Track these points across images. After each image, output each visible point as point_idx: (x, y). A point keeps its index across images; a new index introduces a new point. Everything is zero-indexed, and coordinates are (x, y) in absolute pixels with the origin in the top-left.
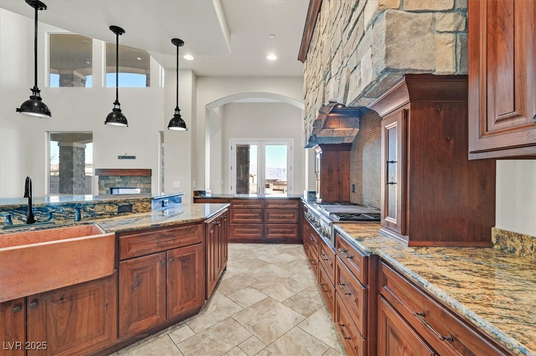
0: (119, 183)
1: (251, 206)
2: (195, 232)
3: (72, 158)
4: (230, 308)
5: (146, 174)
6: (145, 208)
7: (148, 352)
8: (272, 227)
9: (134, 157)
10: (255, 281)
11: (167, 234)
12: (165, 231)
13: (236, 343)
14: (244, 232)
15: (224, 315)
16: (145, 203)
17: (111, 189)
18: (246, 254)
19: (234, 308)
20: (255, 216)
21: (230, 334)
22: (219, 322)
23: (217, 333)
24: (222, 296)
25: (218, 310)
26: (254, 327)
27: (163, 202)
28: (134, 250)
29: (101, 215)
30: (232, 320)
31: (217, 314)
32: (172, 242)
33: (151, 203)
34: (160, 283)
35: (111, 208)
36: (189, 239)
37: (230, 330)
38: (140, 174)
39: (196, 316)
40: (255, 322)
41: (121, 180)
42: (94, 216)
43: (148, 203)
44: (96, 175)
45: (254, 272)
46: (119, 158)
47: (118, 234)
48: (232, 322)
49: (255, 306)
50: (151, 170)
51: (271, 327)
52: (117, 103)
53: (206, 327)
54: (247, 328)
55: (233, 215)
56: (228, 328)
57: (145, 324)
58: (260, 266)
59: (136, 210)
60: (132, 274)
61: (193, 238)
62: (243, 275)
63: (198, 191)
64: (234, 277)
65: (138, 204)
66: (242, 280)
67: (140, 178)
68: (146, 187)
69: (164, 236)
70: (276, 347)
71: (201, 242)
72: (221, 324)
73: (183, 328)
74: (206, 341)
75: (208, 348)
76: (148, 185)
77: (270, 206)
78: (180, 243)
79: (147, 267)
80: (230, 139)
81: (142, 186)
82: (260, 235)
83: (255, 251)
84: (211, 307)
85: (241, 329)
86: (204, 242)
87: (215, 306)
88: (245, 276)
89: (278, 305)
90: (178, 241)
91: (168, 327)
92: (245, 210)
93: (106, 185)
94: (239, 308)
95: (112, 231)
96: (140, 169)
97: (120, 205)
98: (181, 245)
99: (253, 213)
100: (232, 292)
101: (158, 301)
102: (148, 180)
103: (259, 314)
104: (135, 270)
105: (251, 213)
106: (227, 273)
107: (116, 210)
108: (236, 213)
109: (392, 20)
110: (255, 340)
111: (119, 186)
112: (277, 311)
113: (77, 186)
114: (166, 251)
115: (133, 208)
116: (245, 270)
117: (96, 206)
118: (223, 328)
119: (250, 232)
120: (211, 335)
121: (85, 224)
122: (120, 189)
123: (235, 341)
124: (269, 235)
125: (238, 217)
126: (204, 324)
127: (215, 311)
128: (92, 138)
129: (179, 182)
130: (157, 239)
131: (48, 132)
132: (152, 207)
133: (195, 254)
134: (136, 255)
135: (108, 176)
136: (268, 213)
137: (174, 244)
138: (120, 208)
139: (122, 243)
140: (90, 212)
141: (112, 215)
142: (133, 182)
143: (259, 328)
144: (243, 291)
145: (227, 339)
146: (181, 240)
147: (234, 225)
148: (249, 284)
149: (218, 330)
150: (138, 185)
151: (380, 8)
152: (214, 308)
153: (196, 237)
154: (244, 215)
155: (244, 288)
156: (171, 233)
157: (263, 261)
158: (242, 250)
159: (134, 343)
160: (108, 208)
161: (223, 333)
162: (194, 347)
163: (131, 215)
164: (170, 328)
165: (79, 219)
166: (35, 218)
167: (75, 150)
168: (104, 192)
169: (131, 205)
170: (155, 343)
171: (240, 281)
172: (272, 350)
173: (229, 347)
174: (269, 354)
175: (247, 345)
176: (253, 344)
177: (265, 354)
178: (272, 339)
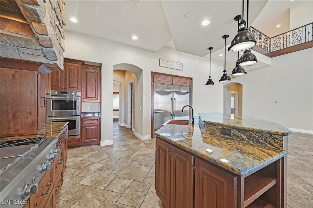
21: (130, 197)
23: (138, 195)
37: (132, 199)
53: (148, 196)
56: (134, 200)
72: (141, 201)
85: (125, 203)
118: (137, 199)
120: (140, 193)
123: (125, 195)
145: (130, 195)
149: (139, 197)
161: (135, 197)
172: (102, 198)
173: (127, 191)
174: (104, 196)
175: (117, 196)
176: (114, 198)
177: (106, 196)
178: (103, 204)
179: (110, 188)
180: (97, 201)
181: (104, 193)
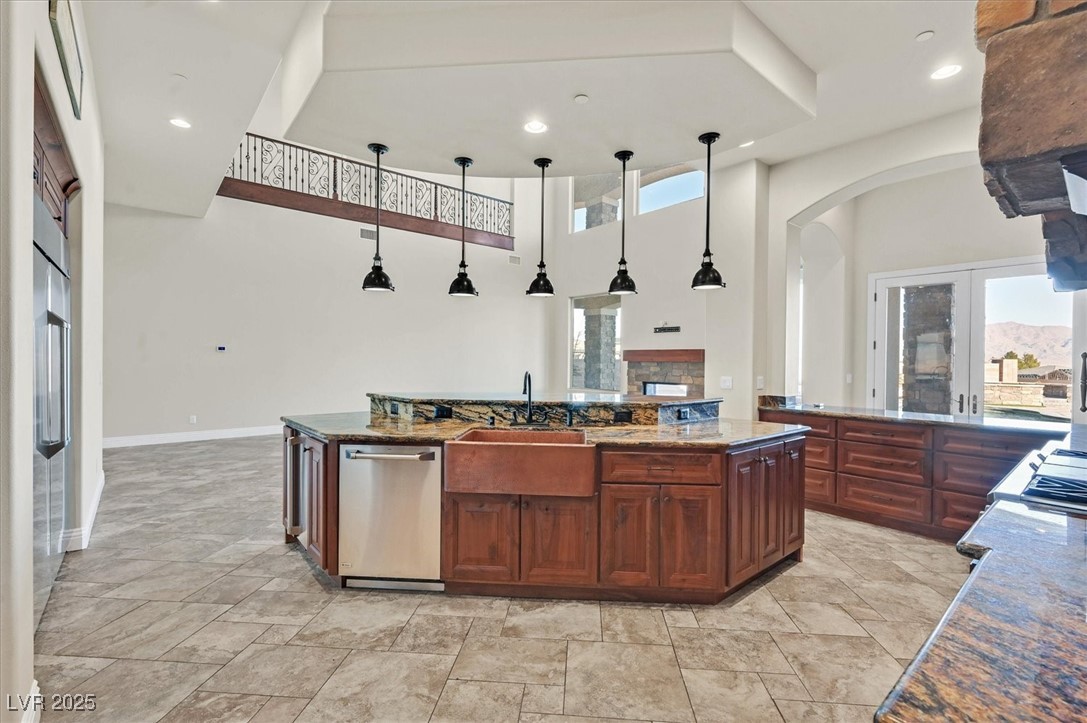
0: (655, 374)
1: (895, 439)
2: (706, 465)
3: (600, 333)
4: (774, 620)
5: (696, 357)
6: (649, 419)
7: (631, 617)
8: (957, 501)
9: (677, 329)
10: (857, 600)
11: (662, 459)
12: (658, 454)
13: (758, 669)
14: (872, 499)
15: (758, 624)
16: (650, 411)
17: (645, 384)
18: (867, 546)
19: (782, 624)
20: (905, 465)
21: (754, 653)
22: (743, 629)
23: (733, 642)
24: (769, 598)
25: (750, 613)
26: (803, 666)
27: (679, 411)
28: (618, 473)
29: (595, 422)
30: (767, 637)
31: (747, 618)
32: (668, 473)
33: (657, 411)
34: (651, 529)
35: (607, 414)
36: (697, 474)
37: (756, 648)
38: (686, 358)
39: (711, 607)
40: (810, 659)
41: (658, 369)
42: (587, 422)
43: (653, 412)
44: (624, 360)
45: (864, 585)
46: (656, 332)
47: (600, 447)
48: (767, 640)
49: (825, 638)
50: (704, 351)
51: (841, 681)
52: (623, 262)
53: (718, 627)
54: (790, 659)
55: (846, 455)
56: (754, 644)
57: (629, 578)
58: (888, 579)
59: (636, 419)
60: (616, 505)
61: (703, 475)
62: (833, 581)
63: (771, 397)
64: (813, 578)
65: (639, 411)
66: (826, 589)
67: (686, 365)
68: (697, 383)
69: (656, 462)
70: (831, 711)
71: (719, 485)
72: (746, 633)
73: (684, 613)
74: (710, 642)
75: (710, 651)
76: (700, 379)
77: (951, 445)
78: (681, 478)
79: (633, 500)
80: (872, 278)
81: (690, 381)
82: (920, 514)
83: (894, 546)
84: (742, 605)
85: (777, 657)
86: (724, 484)
87: (748, 607)
88: (836, 585)
89: (884, 658)
90: (677, 474)
91: (665, 603)
92: (877, 447)
93: (638, 377)
94: (790, 627)
95: (593, 443)
96: (687, 350)
97: (617, 411)
98: (684, 481)
99: (901, 458)
100: (792, 600)
101: (648, 554)
102: (699, 369)
103: (828, 653)
104: (619, 500)
105: (894, 457)
106: (799, 567)
107: (612, 417)
108: (854, 451)
109: (1002, 55)
110: (796, 682)
111: (655, 380)
112: (875, 667)
113: (605, 375)
114: (660, 484)
115: (634, 417)
116: (844, 574)
117: (590, 410)
118: (746, 641)
119: (891, 502)
120: (723, 640)
121: (575, 430)
122: (657, 385)
123: (757, 665)
124: (947, 519)
125: (856, 461)
126: (718, 622)
127: (744, 613)
128: (620, 301)
129: (730, 378)
130: (648, 463)
131: (571, 298)
132: (659, 418)
133: (706, 500)
134: (619, 480)
135: (639, 362)
136: (946, 464)
137: (673, 477)
138: (617, 414)
139: (604, 460)
140: (584, 417)
141: (607, 423)
142: (676, 372)
143: (814, 671)
144: (816, 606)
145: (746, 657)
146: (684, 474)
147: (849, 479)
148: (840, 600)
149: (737, 639)
150: (683, 378)
151: (980, 35)
152: (746, 608)
153: (708, 474)
154: (875, 458)
155: (822, 604)
156: (667, 459)
157: (902, 572)
158: (861, 536)
159: (619, 600)
160: (603, 413)
161: (742, 646)
162: (690, 641)
163: (630, 427)
164: (667, 605)
165: (571, 423)
166: (534, 418)
167: (603, 320)
168: (635, 388)
169: (631, 413)
170: (642, 611)
171: (822, 588)
172: (820, 711)
173: (742, 667)
174: (810, 713)
175: (775, 681)
176: (788, 685)
177: (803, 708)
178: (831, 697)
179: (767, 715)
180: (839, 718)
181: (801, 717)
